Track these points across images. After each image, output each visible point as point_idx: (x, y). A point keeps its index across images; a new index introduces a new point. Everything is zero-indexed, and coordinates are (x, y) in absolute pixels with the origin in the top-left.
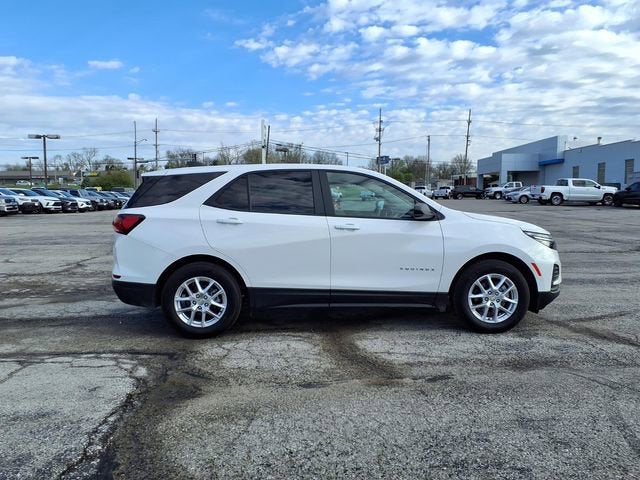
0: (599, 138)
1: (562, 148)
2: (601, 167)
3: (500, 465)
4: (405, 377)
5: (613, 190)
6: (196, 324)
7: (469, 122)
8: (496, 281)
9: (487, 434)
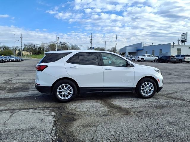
0: (153, 43)
1: (143, 46)
2: (153, 51)
3: (171, 135)
4: (131, 112)
5: (157, 58)
6: (63, 98)
8: (148, 84)
9: (163, 127)
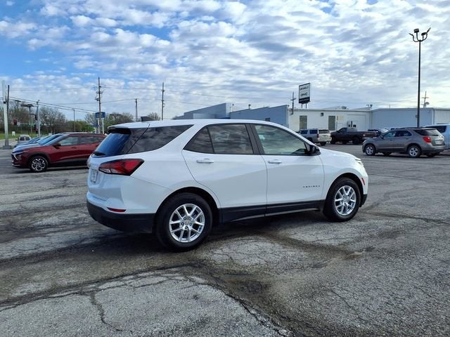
7: (163, 91)
